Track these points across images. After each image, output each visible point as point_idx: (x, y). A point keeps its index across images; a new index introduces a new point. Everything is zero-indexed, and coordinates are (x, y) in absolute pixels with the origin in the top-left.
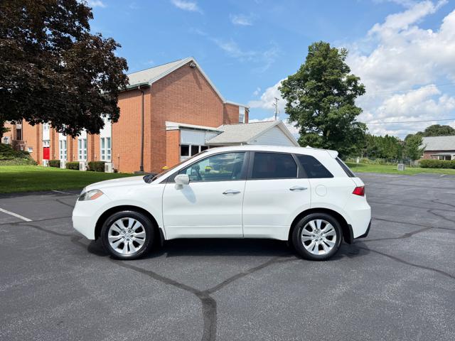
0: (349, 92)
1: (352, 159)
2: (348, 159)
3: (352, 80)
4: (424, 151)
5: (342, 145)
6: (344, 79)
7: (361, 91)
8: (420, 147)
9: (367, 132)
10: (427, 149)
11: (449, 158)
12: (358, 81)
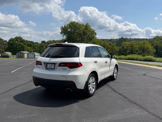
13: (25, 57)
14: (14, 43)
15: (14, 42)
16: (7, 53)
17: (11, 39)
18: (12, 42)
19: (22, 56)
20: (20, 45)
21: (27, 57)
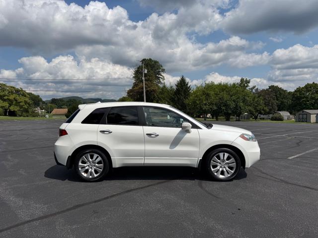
13: (312, 121)
14: (302, 96)
15: (304, 94)
16: (281, 114)
17: (297, 89)
18: (298, 95)
19: (306, 119)
20: (313, 98)
21: (315, 121)
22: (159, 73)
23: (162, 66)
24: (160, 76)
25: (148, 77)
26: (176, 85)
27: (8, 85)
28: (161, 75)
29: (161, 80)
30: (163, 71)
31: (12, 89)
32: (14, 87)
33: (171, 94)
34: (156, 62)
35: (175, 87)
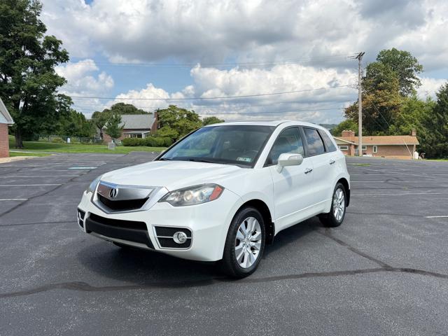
0: (46, 57)
1: (45, 138)
2: (40, 139)
3: (52, 43)
4: (123, 129)
5: (45, 121)
6: (41, 40)
7: (63, 57)
8: (120, 126)
9: (72, 107)
10: (125, 127)
11: (140, 136)
12: (60, 46)
22: (409, 74)
23: (416, 61)
24: (411, 79)
25: (385, 82)
26: (437, 95)
27: (178, 107)
28: (414, 78)
29: (414, 86)
30: (419, 68)
31: (183, 112)
32: (185, 110)
33: (427, 113)
34: (404, 54)
35: (435, 99)
